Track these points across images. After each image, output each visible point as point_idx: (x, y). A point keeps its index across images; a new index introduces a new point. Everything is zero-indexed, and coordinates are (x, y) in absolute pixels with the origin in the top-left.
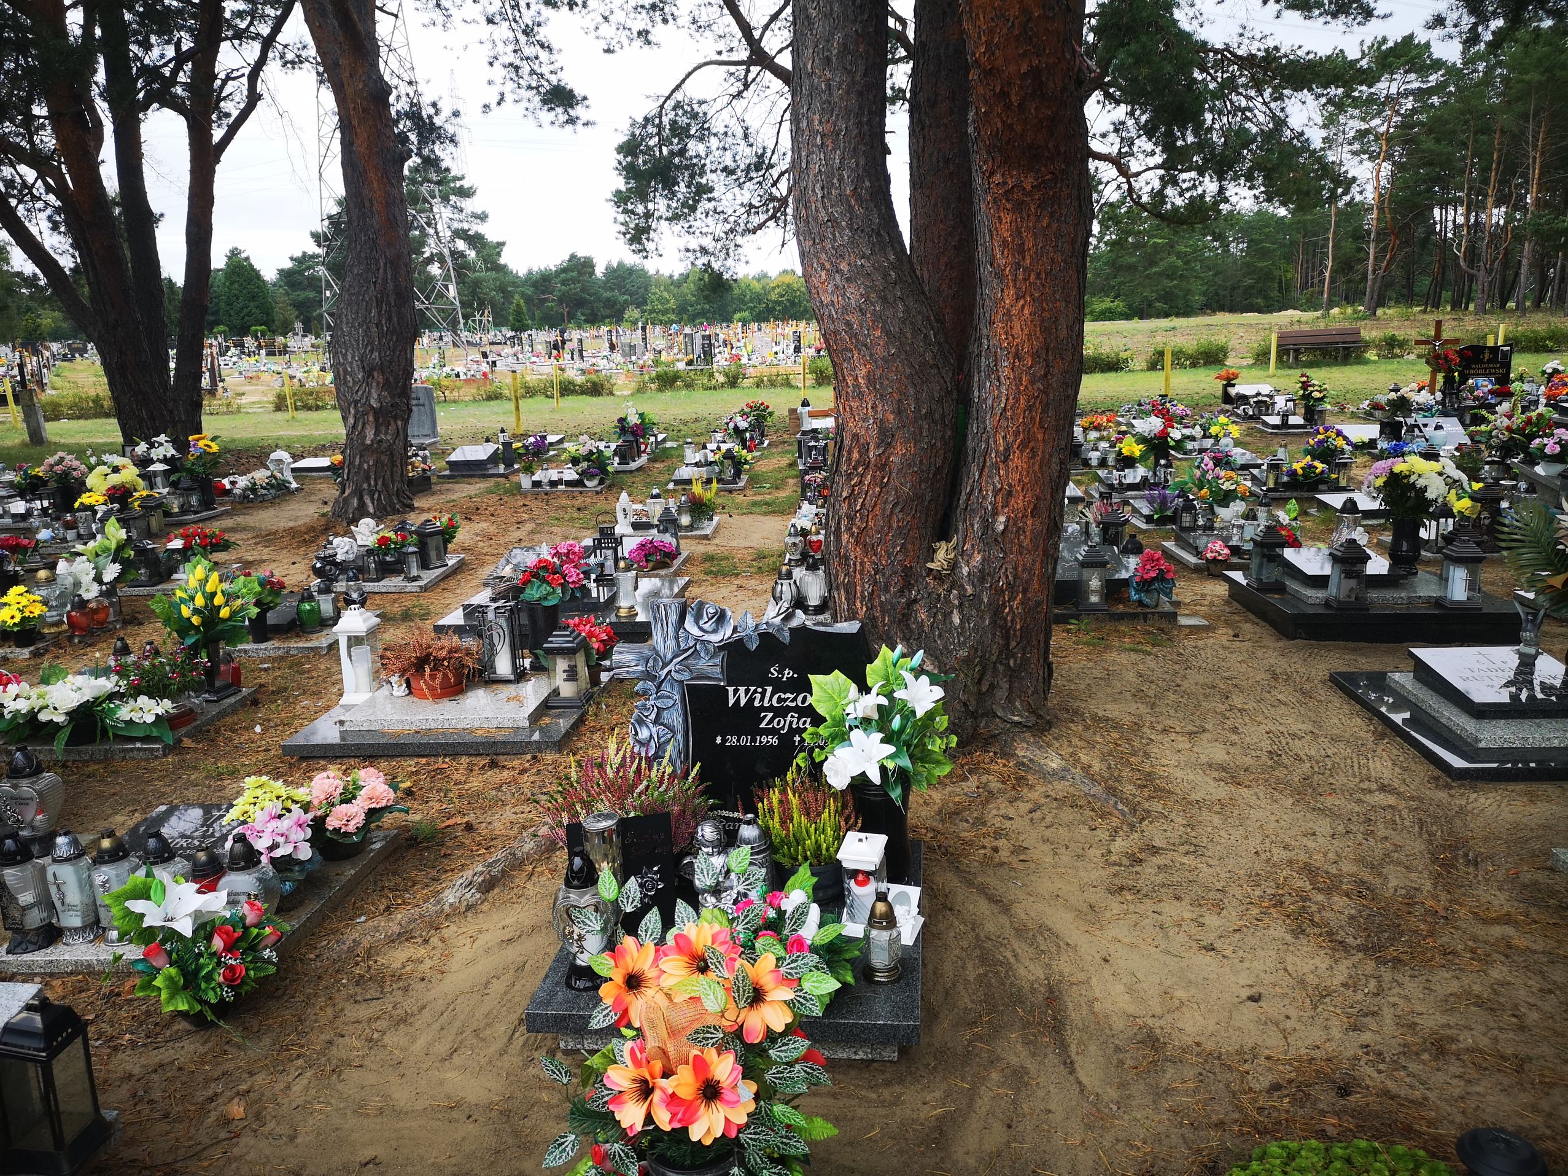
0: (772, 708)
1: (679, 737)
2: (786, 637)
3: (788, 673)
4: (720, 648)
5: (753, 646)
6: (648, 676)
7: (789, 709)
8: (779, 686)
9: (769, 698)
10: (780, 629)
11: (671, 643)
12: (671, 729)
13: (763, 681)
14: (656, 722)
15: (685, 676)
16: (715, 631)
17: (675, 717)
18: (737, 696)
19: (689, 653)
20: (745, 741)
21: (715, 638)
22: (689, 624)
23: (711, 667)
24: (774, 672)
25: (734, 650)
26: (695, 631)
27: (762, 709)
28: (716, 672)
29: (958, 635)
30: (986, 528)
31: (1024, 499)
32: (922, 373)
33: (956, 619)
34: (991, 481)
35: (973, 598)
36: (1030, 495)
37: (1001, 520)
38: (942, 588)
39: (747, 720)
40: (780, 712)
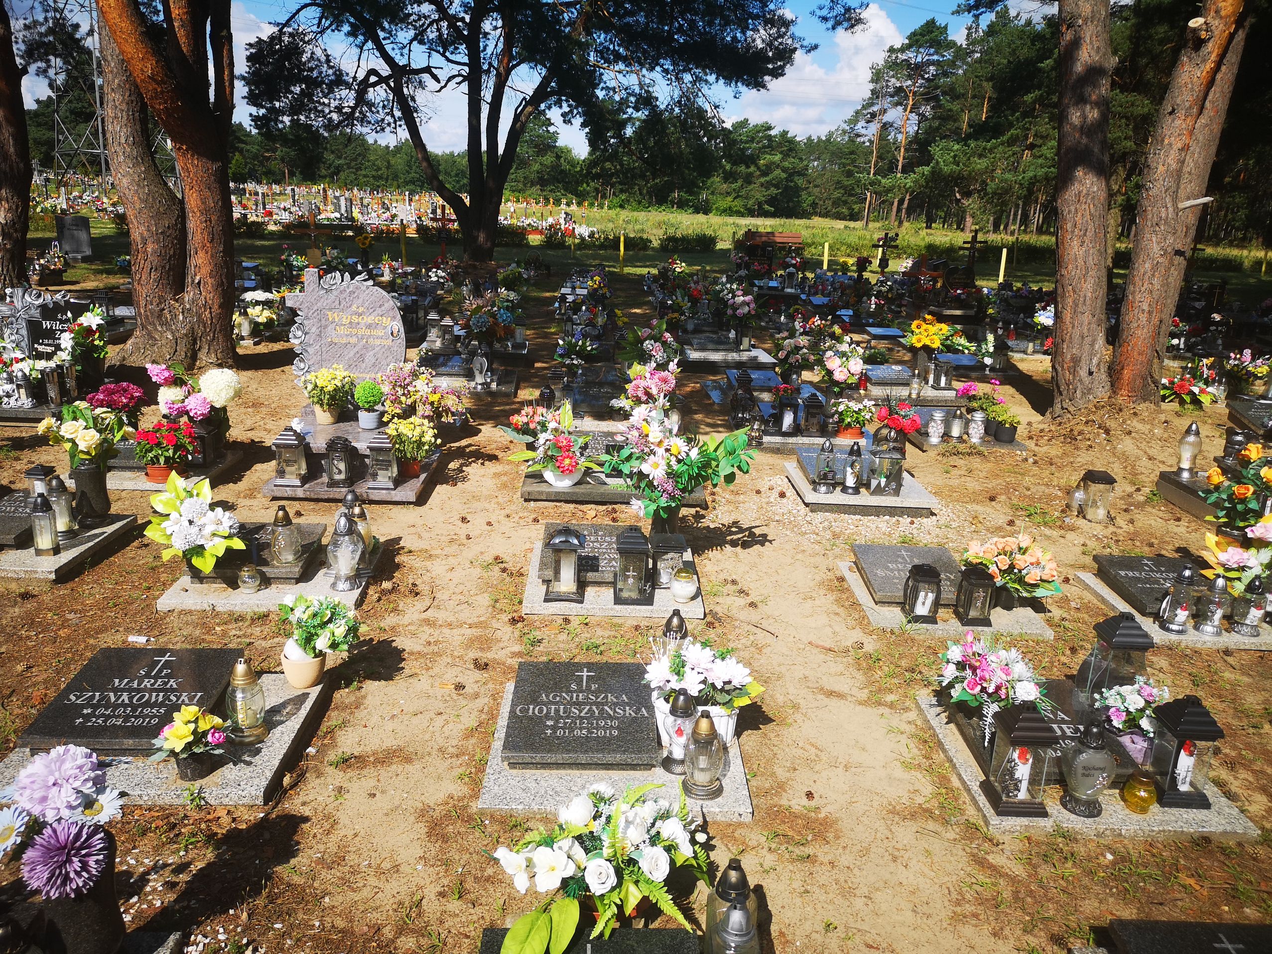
2: (62, 303)
4: (39, 307)
5: (51, 306)
8: (62, 322)
9: (57, 326)
13: (56, 320)
15: (27, 316)
16: (36, 300)
17: (24, 332)
18: (47, 324)
19: (28, 308)
21: (37, 303)
22: (27, 296)
23: (36, 314)
24: (59, 316)
25: (44, 307)
26: (29, 300)
28: (38, 315)
29: (181, 323)
30: (193, 281)
31: (206, 270)
32: (158, 216)
33: (181, 317)
34: (193, 262)
35: (189, 310)
36: (208, 269)
37: (198, 278)
38: (177, 305)
39: (50, 334)
40: (62, 331)
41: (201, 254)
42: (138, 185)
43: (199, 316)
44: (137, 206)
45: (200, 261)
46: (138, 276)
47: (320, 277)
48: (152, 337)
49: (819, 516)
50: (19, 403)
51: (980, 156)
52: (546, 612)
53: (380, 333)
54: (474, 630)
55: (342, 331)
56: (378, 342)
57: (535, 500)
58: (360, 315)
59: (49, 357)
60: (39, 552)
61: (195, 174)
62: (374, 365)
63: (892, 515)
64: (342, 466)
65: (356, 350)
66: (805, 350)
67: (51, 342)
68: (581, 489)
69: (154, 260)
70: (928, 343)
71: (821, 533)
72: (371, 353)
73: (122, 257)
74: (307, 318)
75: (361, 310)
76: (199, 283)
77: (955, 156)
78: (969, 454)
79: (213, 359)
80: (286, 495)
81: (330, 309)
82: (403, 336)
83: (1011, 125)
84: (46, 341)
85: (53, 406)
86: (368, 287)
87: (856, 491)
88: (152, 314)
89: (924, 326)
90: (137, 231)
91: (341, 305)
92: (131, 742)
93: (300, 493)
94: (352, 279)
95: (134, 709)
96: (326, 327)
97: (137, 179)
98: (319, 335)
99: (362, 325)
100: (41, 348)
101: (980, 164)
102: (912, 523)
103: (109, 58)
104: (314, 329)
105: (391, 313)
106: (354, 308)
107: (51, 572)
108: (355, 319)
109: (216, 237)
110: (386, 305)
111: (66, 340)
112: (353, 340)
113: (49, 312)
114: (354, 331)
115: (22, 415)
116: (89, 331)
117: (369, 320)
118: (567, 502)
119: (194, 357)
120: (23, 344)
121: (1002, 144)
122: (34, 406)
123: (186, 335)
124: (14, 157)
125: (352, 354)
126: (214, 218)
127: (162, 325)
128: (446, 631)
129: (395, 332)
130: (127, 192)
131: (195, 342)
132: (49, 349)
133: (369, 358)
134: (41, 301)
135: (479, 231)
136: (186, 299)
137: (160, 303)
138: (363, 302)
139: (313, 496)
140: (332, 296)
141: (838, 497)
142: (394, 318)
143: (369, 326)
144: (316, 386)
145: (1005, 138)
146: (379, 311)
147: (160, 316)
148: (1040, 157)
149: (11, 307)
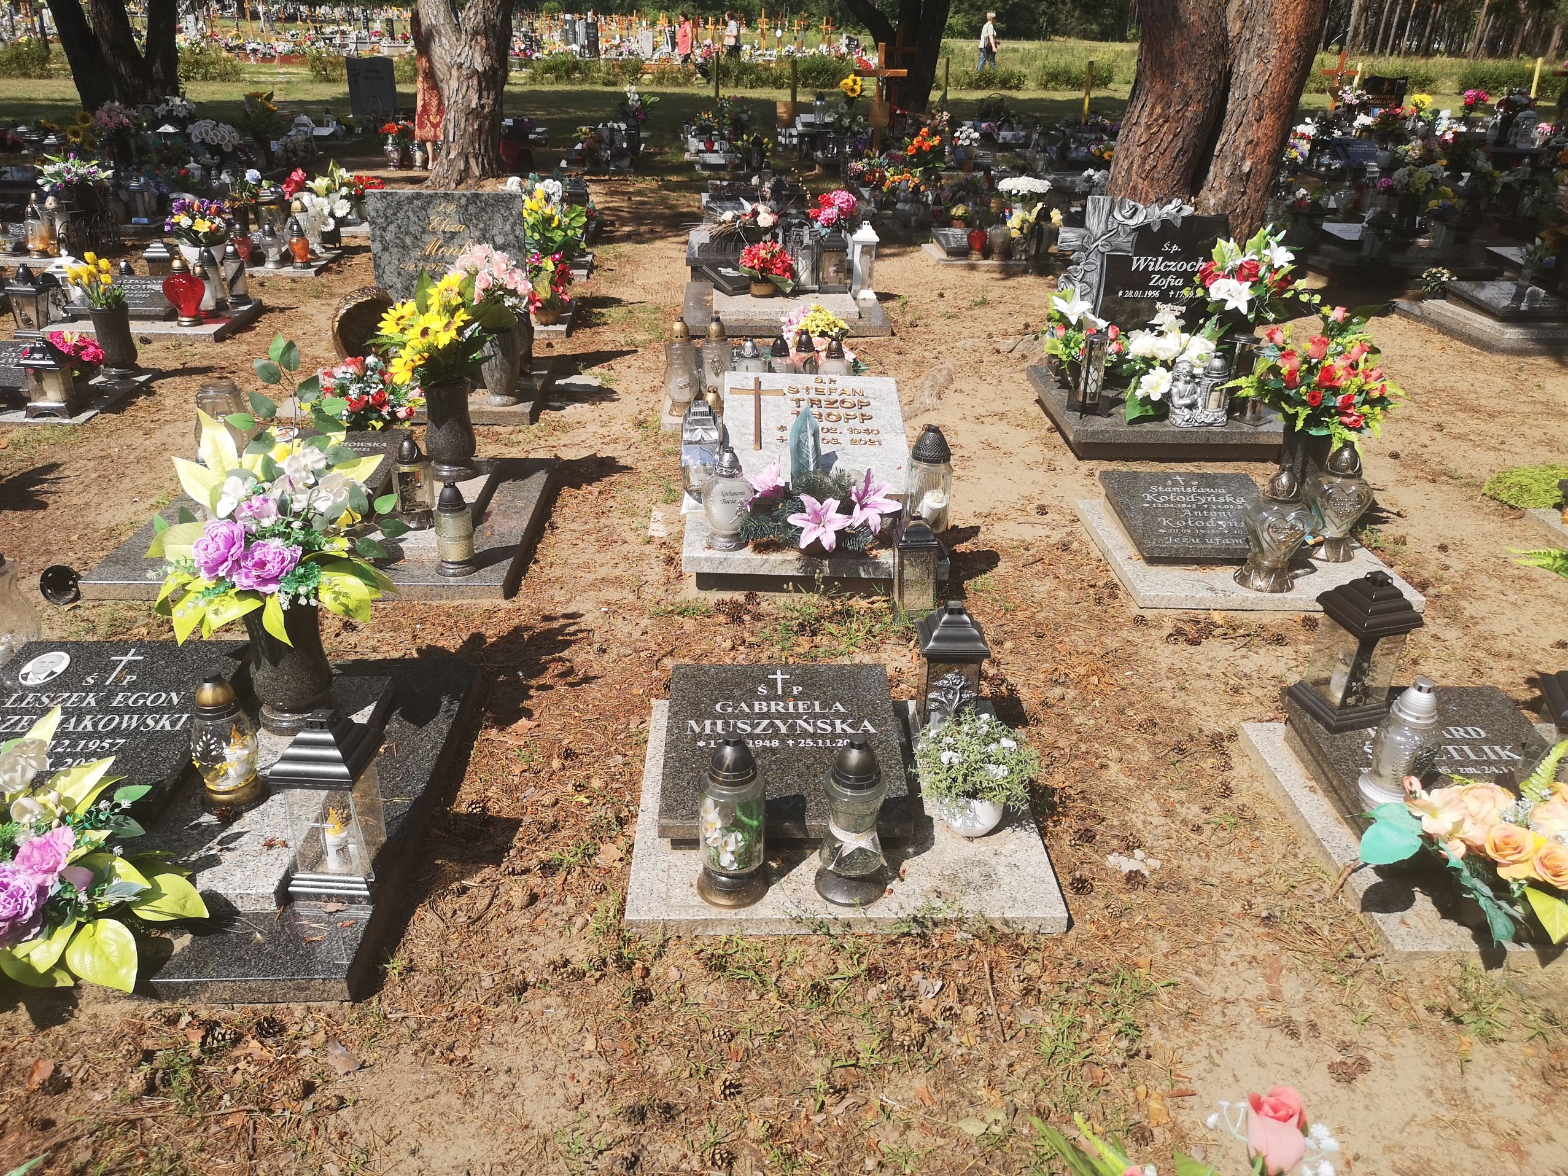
0: (1159, 272)
1: (1095, 291)
2: (1178, 222)
3: (1175, 248)
4: (1134, 230)
5: (1156, 229)
6: (1083, 248)
7: (1171, 273)
8: (1168, 257)
9: (1159, 265)
10: (1175, 218)
11: (1102, 226)
12: (1090, 285)
13: (1158, 253)
14: (1081, 281)
15: (1107, 249)
16: (1131, 217)
18: (1139, 263)
19: (1112, 233)
20: (1138, 294)
21: (1132, 223)
22: (1116, 212)
24: (1166, 247)
26: (1119, 217)
27: (1154, 272)
28: (1128, 246)
39: (1142, 280)
40: (1165, 275)
84: (1129, 293)
113: (1147, 240)
134: (1139, 219)
136: (1210, 202)
149: (1082, 231)
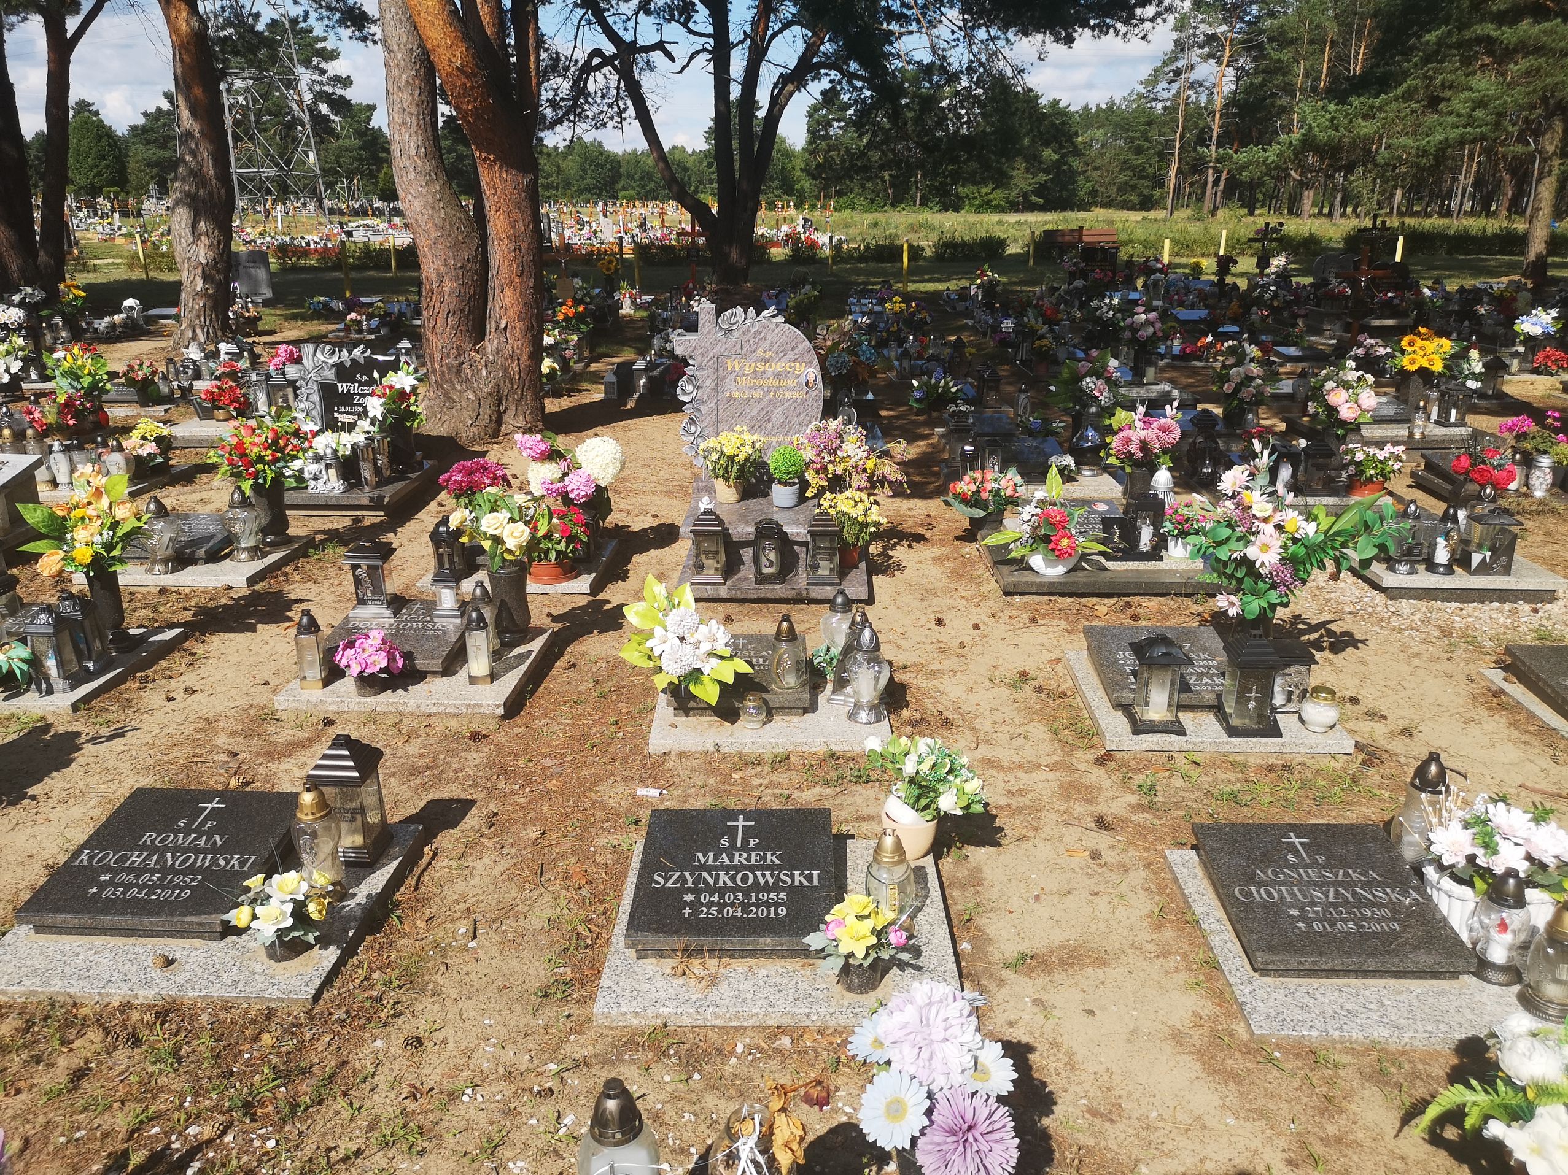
0: (358, 394)
1: (318, 407)
2: (362, 361)
3: (364, 378)
4: (333, 366)
5: (348, 365)
6: (303, 378)
7: (366, 395)
8: (361, 383)
9: (356, 389)
10: (359, 357)
11: (312, 363)
12: (314, 404)
13: (354, 381)
14: (306, 400)
15: (319, 379)
16: (330, 358)
17: (316, 398)
18: (342, 388)
19: (320, 368)
21: (331, 361)
22: (319, 354)
23: (330, 375)
24: (358, 377)
25: (339, 366)
26: (321, 357)
27: (354, 394)
28: (332, 377)
29: (485, 380)
30: (497, 327)
31: (513, 312)
32: (457, 246)
33: (484, 372)
34: (498, 303)
35: (493, 362)
36: (516, 310)
37: (504, 322)
38: (478, 357)
39: (347, 399)
40: (363, 396)
41: (508, 292)
42: (433, 208)
43: (506, 370)
44: (433, 236)
45: (507, 301)
46: (432, 322)
47: (718, 315)
48: (450, 399)
49: (1405, 605)
50: (329, 488)
51: (1365, 117)
52: (1138, 748)
53: (792, 383)
54: (1058, 774)
55: (743, 382)
56: (788, 395)
57: (1021, 594)
58: (767, 361)
59: (351, 427)
60: (473, 680)
61: (504, 191)
62: (783, 425)
63: (1503, 601)
64: (772, 556)
65: (760, 406)
66: (1259, 381)
67: (348, 409)
68: (1080, 577)
69: (451, 301)
70: (1425, 364)
71: (1422, 628)
72: (780, 410)
73: (316, 299)
74: (700, 368)
75: (768, 354)
76: (505, 328)
77: (1333, 119)
78: (1538, 513)
79: (521, 423)
80: (706, 595)
81: (730, 356)
82: (820, 385)
83: (1406, 74)
84: (342, 409)
85: (367, 489)
86: (777, 325)
87: (1449, 570)
88: (449, 369)
89: (1419, 343)
90: (431, 267)
91: (744, 350)
92: (769, 940)
93: (723, 592)
94: (758, 314)
95: (747, 895)
96: (724, 378)
97: (431, 200)
98: (715, 390)
99: (769, 374)
100: (342, 418)
101: (1366, 128)
102: (1536, 611)
103: (395, 48)
104: (708, 382)
105: (807, 358)
106: (759, 353)
107: (498, 706)
108: (761, 366)
109: (526, 269)
110: (800, 347)
111: (375, 407)
112: (758, 394)
113: (344, 372)
114: (759, 382)
115: (334, 502)
116: (402, 395)
117: (777, 367)
118: (1063, 595)
119: (499, 422)
120: (315, 413)
121: (1396, 99)
122: (346, 490)
123: (490, 394)
124: (214, 181)
125: (755, 412)
126: (524, 245)
127: (461, 383)
128: (1020, 774)
129: (811, 381)
130: (419, 217)
131: (500, 403)
132: (351, 419)
133: (777, 416)
134: (335, 359)
135: (731, 246)
136: (489, 349)
137: (459, 355)
138: (772, 345)
139: (740, 596)
140: (732, 339)
141: (1424, 579)
142: (809, 364)
143: (778, 376)
144: (722, 454)
145: (1399, 91)
146: (791, 355)
147: (459, 372)
148: (1450, 113)
149: (300, 367)
